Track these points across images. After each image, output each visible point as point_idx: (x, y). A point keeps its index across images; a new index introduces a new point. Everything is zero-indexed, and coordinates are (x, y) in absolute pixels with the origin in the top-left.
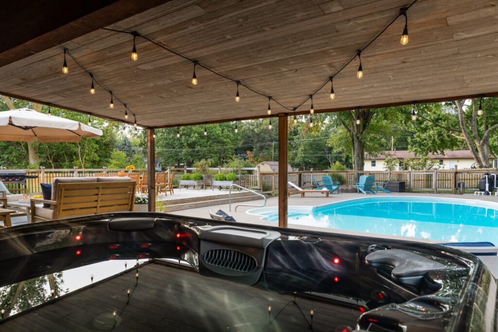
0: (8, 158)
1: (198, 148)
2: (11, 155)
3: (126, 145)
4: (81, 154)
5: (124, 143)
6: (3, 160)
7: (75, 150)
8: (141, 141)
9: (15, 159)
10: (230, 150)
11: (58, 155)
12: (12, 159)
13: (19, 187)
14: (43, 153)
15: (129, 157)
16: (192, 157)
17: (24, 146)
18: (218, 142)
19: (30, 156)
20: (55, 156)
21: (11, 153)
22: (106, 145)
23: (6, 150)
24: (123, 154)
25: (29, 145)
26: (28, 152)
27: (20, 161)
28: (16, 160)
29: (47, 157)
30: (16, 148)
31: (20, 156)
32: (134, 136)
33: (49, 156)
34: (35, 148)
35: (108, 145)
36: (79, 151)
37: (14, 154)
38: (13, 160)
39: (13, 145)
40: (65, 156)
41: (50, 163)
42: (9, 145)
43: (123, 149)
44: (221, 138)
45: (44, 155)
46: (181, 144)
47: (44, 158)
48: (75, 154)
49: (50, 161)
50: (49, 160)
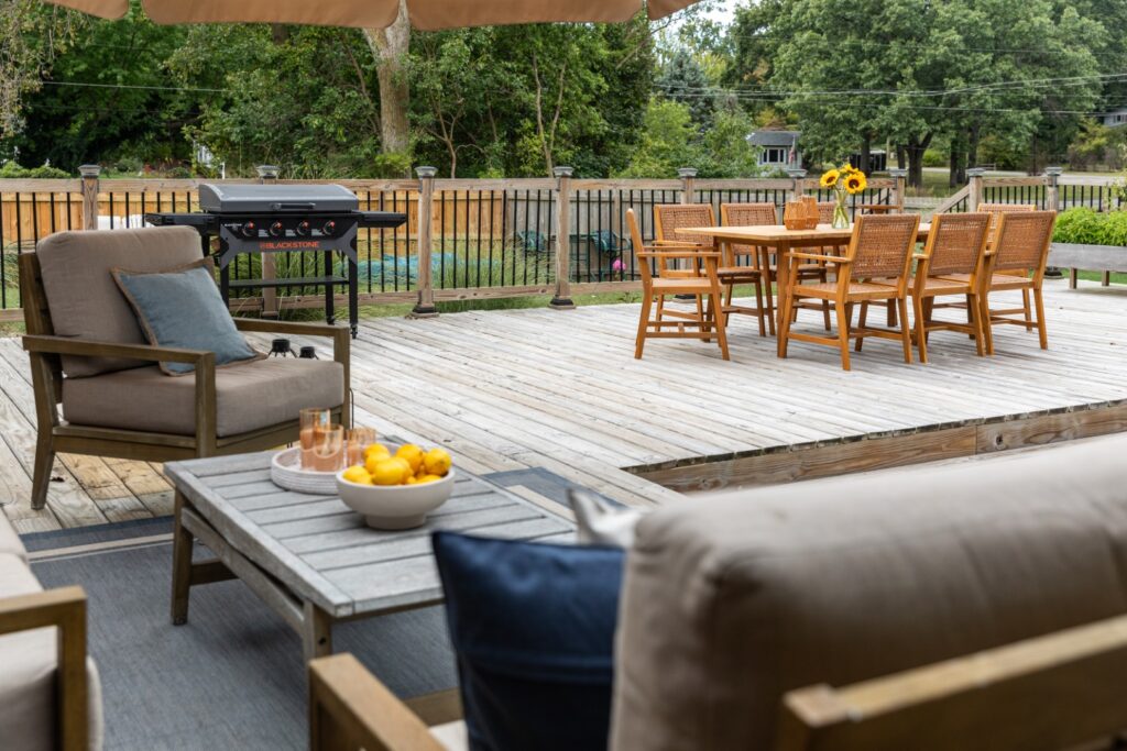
0: (320, 128)
1: (956, 86)
2: (329, 118)
3: (682, 77)
4: (544, 113)
5: (678, 71)
6: (308, 134)
7: (527, 97)
8: (730, 64)
9: (341, 131)
10: (1089, 93)
11: (472, 115)
12: (332, 130)
13: (329, 271)
14: (423, 111)
15: (697, 125)
16: (928, 122)
17: (367, 88)
18: (1038, 61)
19: (383, 119)
20: (461, 120)
21: (329, 110)
22: (626, 78)
23: (315, 100)
24: (678, 112)
25: (382, 83)
26: (378, 108)
27: (356, 138)
28: (346, 135)
29: (438, 125)
30: (343, 94)
31: (358, 123)
32: (703, 47)
33: (441, 119)
34: (399, 95)
35: (634, 76)
36: (538, 101)
37: (339, 113)
38: (334, 134)
39: (336, 83)
40: (492, 119)
41: (445, 146)
42: (325, 84)
43: (675, 95)
44: (1052, 44)
45: (429, 117)
46: (885, 69)
47: (427, 128)
48: (525, 111)
49: (446, 139)
50: (442, 135)
